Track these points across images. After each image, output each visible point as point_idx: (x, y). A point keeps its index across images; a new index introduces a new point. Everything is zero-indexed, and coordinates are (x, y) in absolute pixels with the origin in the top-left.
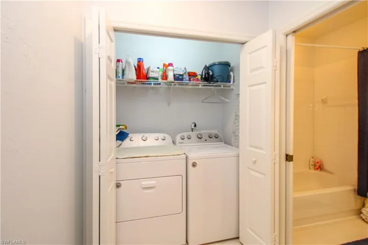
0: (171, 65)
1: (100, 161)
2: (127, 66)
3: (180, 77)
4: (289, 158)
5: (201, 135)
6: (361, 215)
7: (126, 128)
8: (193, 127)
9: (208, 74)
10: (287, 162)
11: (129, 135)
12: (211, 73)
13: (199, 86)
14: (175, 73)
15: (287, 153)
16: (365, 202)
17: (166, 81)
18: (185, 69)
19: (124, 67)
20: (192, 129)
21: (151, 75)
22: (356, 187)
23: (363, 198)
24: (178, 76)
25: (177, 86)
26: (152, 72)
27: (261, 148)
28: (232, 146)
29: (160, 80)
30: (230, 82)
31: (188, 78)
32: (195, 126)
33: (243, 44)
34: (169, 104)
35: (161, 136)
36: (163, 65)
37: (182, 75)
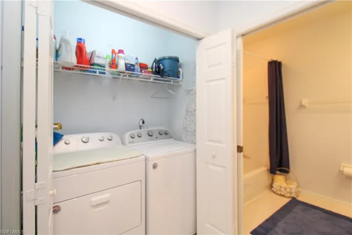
0: (121, 51)
1: (36, 182)
2: (63, 45)
3: (132, 68)
4: (240, 149)
5: (152, 132)
6: (273, 189)
7: (61, 128)
8: (141, 124)
9: (159, 67)
10: (239, 153)
11: (63, 137)
12: (162, 67)
13: (150, 79)
14: (127, 62)
15: (239, 145)
16: (274, 178)
17: (115, 70)
18: (137, 59)
19: (58, 46)
20: (140, 126)
21: (97, 61)
22: (269, 167)
23: (272, 175)
24: (129, 65)
25: (127, 77)
26: (98, 57)
27: (220, 142)
28: (183, 142)
29: (107, 68)
30: (179, 77)
31: (139, 70)
32: (143, 122)
33: (199, 39)
34: (114, 99)
35: (107, 135)
36: (111, 51)
37: (133, 65)
